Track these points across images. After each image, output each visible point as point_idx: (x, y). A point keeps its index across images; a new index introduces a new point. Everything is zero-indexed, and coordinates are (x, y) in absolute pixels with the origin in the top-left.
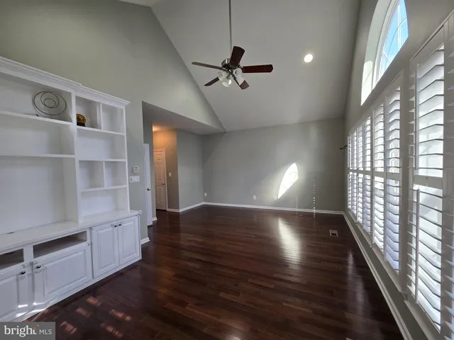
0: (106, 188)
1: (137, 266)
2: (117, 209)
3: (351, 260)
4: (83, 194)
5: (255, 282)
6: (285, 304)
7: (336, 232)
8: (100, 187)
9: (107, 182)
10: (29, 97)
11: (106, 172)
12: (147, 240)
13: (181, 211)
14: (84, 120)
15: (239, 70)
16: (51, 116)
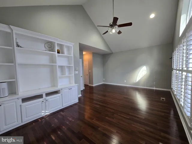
0: (66, 75)
1: (77, 104)
2: (70, 83)
3: (172, 112)
4: (59, 77)
5: (121, 115)
6: (133, 125)
7: (164, 99)
8: (64, 75)
9: (67, 74)
10: (43, 45)
11: (67, 70)
12: (81, 95)
13: (94, 85)
14: (59, 51)
15: (117, 26)
16: (50, 51)
